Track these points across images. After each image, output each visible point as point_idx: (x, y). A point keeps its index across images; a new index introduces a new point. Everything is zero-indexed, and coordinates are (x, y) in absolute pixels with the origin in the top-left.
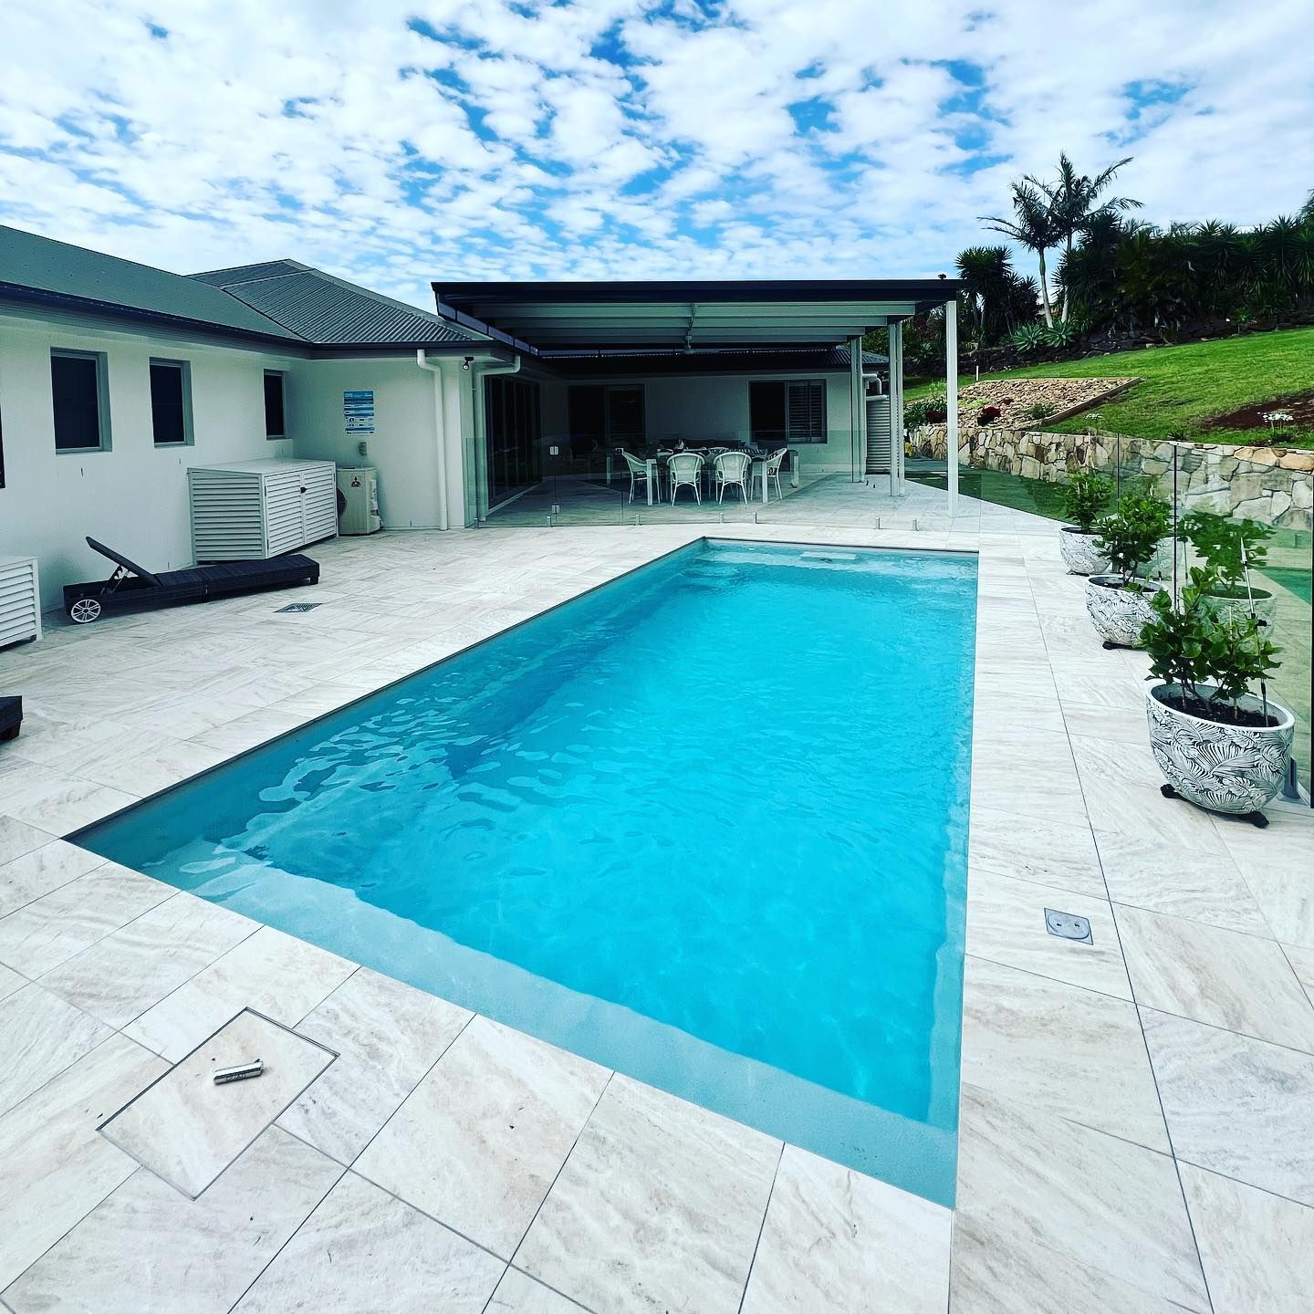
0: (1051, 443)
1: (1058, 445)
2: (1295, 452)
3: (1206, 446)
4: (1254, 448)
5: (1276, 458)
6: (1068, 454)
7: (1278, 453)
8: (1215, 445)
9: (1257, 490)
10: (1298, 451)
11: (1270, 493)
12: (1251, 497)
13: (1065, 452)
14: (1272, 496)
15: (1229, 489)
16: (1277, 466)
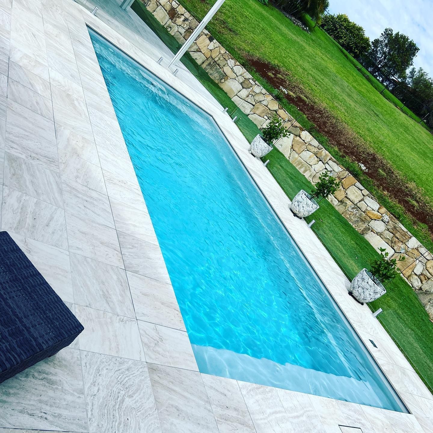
0: (183, 15)
1: (186, 20)
2: (285, 111)
3: (257, 82)
4: (273, 99)
5: (278, 108)
6: (189, 29)
7: (279, 107)
8: (260, 85)
9: (263, 114)
10: (286, 112)
11: (267, 118)
12: (260, 115)
13: (188, 27)
14: (266, 120)
15: (254, 106)
16: (276, 111)
